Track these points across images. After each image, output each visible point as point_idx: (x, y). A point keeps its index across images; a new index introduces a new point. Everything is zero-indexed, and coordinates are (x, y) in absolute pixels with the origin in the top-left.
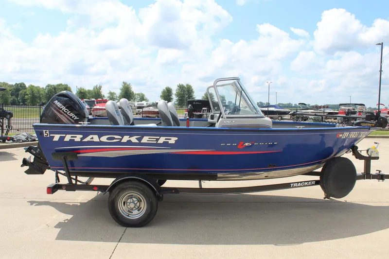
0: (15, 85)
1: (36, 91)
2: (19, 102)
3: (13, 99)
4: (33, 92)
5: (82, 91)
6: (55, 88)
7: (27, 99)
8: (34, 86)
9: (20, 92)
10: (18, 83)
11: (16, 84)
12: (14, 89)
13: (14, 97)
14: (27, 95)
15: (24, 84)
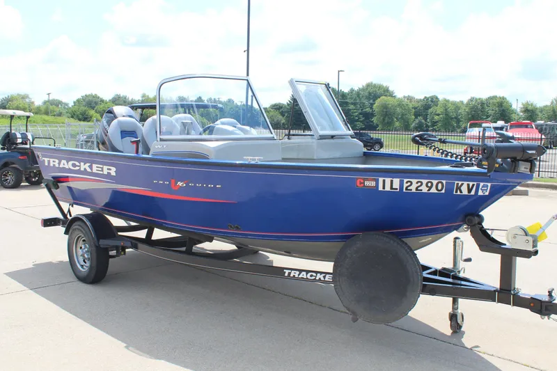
0: (424, 100)
1: (451, 108)
2: (427, 126)
3: (420, 122)
4: (446, 110)
5: (530, 108)
6: (482, 104)
7: (437, 122)
8: (448, 101)
9: (430, 110)
10: (428, 96)
11: (426, 97)
12: (422, 106)
13: (420, 118)
14: (438, 115)
15: (437, 98)
